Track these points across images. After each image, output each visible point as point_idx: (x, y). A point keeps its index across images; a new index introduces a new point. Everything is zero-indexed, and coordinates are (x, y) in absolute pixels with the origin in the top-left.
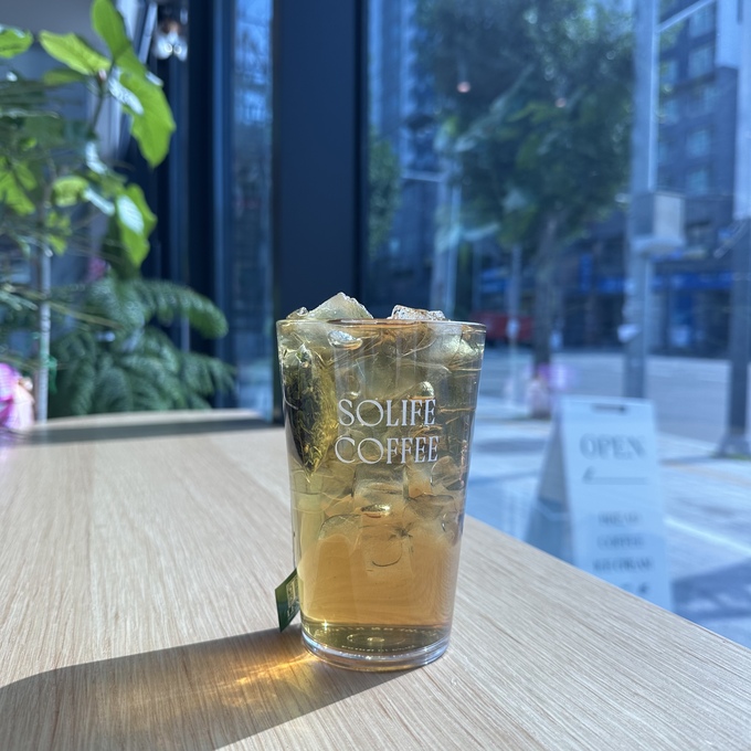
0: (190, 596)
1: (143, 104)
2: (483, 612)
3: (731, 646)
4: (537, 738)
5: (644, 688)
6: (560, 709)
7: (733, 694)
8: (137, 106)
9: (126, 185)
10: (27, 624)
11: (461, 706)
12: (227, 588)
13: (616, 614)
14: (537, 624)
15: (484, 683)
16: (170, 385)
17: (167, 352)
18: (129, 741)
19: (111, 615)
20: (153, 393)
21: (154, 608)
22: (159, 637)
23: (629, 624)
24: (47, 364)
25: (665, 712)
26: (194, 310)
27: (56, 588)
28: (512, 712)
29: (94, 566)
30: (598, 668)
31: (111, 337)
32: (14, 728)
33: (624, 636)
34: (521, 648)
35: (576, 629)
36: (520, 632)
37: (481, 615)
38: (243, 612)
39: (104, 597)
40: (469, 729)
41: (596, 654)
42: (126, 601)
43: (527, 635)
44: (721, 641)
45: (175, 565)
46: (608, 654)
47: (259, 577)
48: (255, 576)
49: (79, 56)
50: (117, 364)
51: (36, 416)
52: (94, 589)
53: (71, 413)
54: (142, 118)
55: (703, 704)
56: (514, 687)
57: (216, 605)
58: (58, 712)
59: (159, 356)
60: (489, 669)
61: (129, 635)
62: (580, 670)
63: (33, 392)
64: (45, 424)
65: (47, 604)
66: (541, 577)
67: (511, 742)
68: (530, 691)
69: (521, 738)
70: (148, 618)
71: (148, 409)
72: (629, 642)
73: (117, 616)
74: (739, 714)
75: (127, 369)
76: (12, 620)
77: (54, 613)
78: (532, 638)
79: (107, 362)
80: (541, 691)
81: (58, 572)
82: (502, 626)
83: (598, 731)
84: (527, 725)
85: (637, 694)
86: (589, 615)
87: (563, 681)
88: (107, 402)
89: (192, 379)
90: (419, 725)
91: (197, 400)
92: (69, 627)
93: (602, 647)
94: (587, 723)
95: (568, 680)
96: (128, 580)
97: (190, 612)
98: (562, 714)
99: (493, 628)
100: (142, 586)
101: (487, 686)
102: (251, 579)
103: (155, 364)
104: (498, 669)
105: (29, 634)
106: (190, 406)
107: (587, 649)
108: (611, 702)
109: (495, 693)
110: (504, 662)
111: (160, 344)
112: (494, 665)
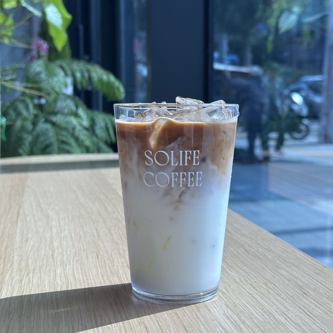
39: (22, 234)
42: (32, 236)
45: (59, 224)
59: (76, 115)
75: (54, 124)
81: (2, 226)
88: (40, 147)
91: (103, 146)
92: (5, 243)
96: (35, 229)
97: (61, 240)
100: (41, 231)
106: (99, 151)
111: (77, 107)
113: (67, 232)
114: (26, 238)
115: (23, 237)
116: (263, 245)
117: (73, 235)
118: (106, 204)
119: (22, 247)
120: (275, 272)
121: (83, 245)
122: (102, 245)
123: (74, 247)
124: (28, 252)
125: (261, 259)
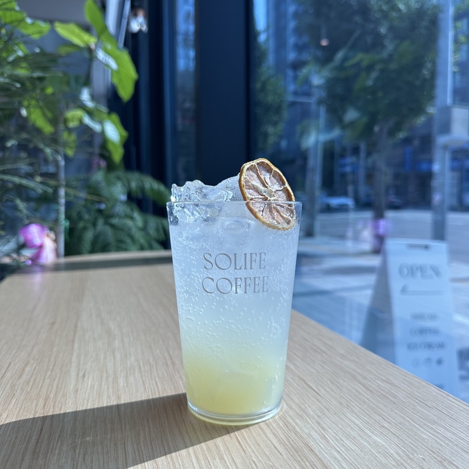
0: (129, 364)
1: (118, 64)
2: (301, 375)
3: (450, 399)
4: (316, 451)
5: (389, 423)
6: (334, 435)
7: (444, 427)
8: (113, 65)
9: (109, 113)
10: (32, 379)
11: (275, 431)
12: (151, 359)
13: (384, 378)
14: (332, 383)
15: (291, 417)
16: (139, 235)
17: (137, 215)
18: (78, 447)
19: (81, 374)
20: (128, 241)
21: (107, 371)
22: (106, 388)
23: (390, 384)
24: (64, 223)
25: (398, 437)
26: (152, 189)
27: (52, 359)
28: (305, 436)
29: (76, 345)
30: (363, 411)
31: (103, 206)
32: (16, 438)
33: (384, 391)
34: (320, 398)
35: (356, 387)
36: (321, 388)
37: (299, 377)
38: (158, 374)
39: (79, 364)
40: (277, 445)
41: (364, 402)
42: (91, 366)
43: (325, 389)
44: (445, 395)
45: (123, 345)
46: (372, 403)
47: (171, 353)
48: (169, 352)
49: (78, 36)
50: (107, 223)
51: (58, 255)
52: (74, 359)
53: (78, 253)
54: (118, 72)
55: (423, 433)
56: (309, 421)
57: (142, 369)
58: (42, 430)
59: (132, 218)
60: (297, 410)
61: (89, 386)
62: (353, 411)
63: (56, 241)
64: (63, 260)
65: (45, 368)
66: (342, 355)
67: (299, 453)
68: (319, 423)
69: (306, 450)
70: (102, 377)
71: (125, 250)
72: (387, 395)
73: (84, 376)
74: (444, 439)
75: (113, 226)
76: (25, 377)
77: (49, 373)
78: (327, 392)
79: (100, 222)
80: (325, 423)
81: (55, 349)
82: (311, 384)
83: (354, 447)
84: (312, 443)
85: (384, 427)
86: (366, 378)
87: (340, 418)
88: (100, 246)
89: (152, 232)
90: (247, 442)
91: (155, 245)
92: (56, 382)
93: (369, 397)
94: (348, 443)
95: (343, 417)
96: (94, 355)
97: (127, 374)
98: (334, 437)
99: (305, 386)
100: (102, 358)
101: (293, 420)
102: (166, 355)
103: (129, 223)
104: (302, 410)
105: (33, 385)
106: (151, 248)
107: (360, 399)
108: (367, 431)
109: (297, 424)
110: (307, 406)
111: (132, 210)
112: (300, 407)
114: (83, 372)
115: (79, 370)
117: (141, 363)
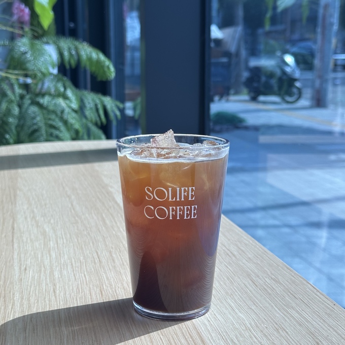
5: (256, 306)
13: (273, 277)
14: (228, 279)
16: (73, 119)
17: (69, 93)
19: (23, 268)
21: (44, 266)
22: (44, 278)
23: (276, 281)
26: (90, 59)
29: (16, 246)
31: (29, 80)
33: (267, 286)
35: (246, 282)
38: (86, 269)
39: (20, 260)
41: (246, 293)
42: (31, 263)
45: (58, 246)
46: (252, 293)
47: (99, 253)
50: (35, 103)
52: (15, 256)
59: (65, 97)
73: (26, 269)
74: (290, 318)
75: (40, 106)
83: (221, 319)
85: (251, 308)
86: (258, 276)
87: (221, 302)
89: (90, 113)
93: (252, 290)
94: (219, 317)
95: (224, 302)
96: (32, 253)
97: (61, 268)
100: (39, 256)
102: (95, 255)
107: (244, 290)
113: (66, 256)
114: (25, 266)
115: (21, 265)
116: (269, 274)
117: (73, 260)
118: (104, 216)
119: (21, 279)
120: (285, 313)
121: (85, 275)
122: (104, 276)
123: (76, 279)
124: (29, 287)
125: (270, 294)
